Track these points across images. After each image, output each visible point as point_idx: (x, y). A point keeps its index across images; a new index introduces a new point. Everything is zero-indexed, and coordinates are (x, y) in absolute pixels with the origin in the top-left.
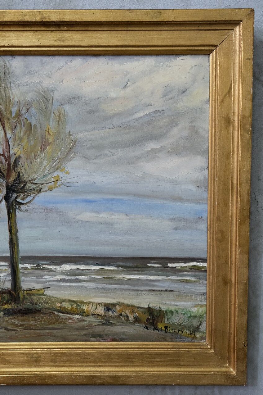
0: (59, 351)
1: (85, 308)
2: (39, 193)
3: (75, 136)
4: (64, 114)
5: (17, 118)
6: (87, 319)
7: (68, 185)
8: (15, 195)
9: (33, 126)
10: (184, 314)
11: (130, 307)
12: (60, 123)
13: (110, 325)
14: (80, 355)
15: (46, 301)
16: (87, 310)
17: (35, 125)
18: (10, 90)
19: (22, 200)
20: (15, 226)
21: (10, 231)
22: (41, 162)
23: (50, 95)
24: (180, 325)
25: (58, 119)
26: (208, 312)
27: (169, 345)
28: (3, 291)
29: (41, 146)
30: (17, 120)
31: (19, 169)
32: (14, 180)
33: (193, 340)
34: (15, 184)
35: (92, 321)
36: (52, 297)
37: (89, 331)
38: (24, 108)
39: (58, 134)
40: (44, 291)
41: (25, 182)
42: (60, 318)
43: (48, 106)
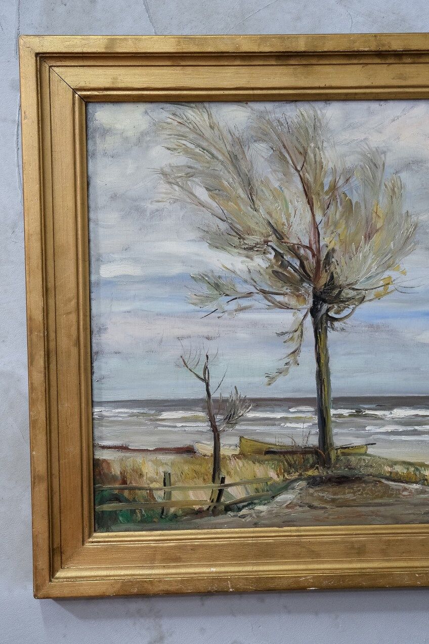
0: (393, 538)
2: (361, 303)
3: (415, 218)
4: (400, 186)
5: (331, 194)
7: (404, 290)
8: (325, 306)
9: (354, 204)
12: (394, 199)
14: (423, 542)
15: (370, 464)
17: (357, 202)
18: (321, 152)
19: (336, 313)
20: (325, 352)
21: (318, 360)
22: (365, 257)
23: (381, 158)
25: (391, 194)
28: (307, 449)
29: (366, 234)
30: (331, 196)
31: (332, 268)
32: (325, 285)
34: (327, 290)
36: (379, 457)
38: (342, 177)
39: (390, 215)
40: (367, 448)
41: (341, 288)
42: (390, 488)
43: (376, 175)
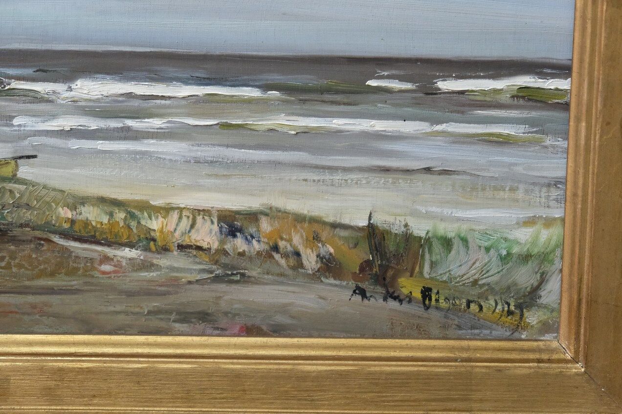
0: (71, 365)
1: (155, 224)
6: (163, 261)
10: (488, 249)
11: (306, 225)
13: (237, 282)
14: (137, 376)
15: (25, 200)
16: (161, 231)
24: (475, 282)
26: (568, 242)
27: (433, 348)
33: (516, 335)
35: (178, 270)
36: (45, 187)
37: (171, 299)
40: (17, 166)
42: (70, 256)
